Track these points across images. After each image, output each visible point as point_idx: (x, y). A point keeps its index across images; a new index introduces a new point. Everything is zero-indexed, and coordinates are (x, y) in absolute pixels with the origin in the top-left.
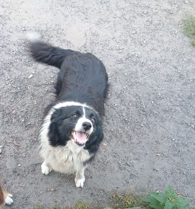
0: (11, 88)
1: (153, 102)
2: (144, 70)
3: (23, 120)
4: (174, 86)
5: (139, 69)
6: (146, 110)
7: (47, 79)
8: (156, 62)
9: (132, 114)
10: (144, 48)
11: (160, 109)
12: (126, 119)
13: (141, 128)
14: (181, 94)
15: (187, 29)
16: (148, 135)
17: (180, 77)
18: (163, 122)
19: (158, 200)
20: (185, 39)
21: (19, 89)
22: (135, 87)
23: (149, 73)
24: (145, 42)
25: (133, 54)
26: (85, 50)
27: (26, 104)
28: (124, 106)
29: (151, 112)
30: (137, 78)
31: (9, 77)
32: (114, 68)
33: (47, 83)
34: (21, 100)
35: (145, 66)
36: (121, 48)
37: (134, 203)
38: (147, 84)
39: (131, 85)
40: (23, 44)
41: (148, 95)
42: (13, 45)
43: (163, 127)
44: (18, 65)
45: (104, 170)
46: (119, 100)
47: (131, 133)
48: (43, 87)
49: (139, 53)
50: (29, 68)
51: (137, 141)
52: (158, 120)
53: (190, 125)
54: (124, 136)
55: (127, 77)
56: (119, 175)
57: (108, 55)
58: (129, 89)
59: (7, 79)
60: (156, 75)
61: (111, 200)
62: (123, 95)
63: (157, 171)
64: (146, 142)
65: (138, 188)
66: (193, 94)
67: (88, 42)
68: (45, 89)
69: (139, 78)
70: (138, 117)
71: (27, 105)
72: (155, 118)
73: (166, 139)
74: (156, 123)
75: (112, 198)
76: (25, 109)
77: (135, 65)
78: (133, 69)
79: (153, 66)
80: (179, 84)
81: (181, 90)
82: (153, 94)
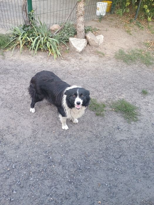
1: (84, 160)
2: (72, 139)
4: (94, 144)
5: (69, 140)
6: (81, 168)
7: (4, 168)
8: (78, 132)
11: (90, 163)
12: (70, 181)
14: (100, 148)
16: (89, 187)
17: (96, 137)
18: (96, 173)
20: (91, 112)
23: (76, 140)
25: (62, 131)
28: (65, 171)
29: (85, 168)
30: (69, 146)
33: (5, 172)
35: (72, 136)
36: (54, 129)
39: (67, 152)
41: (79, 156)
43: (97, 177)
46: (61, 166)
47: (75, 190)
48: (2, 176)
51: (82, 196)
52: (92, 173)
53: (114, 169)
55: (62, 147)
57: (46, 136)
58: (66, 156)
60: (81, 140)
62: (63, 161)
68: (4, 177)
69: (70, 146)
72: (89, 171)
73: (101, 186)
74: (91, 176)
77: (66, 137)
78: (65, 141)
79: (77, 135)
80: (97, 142)
81: (100, 146)
82: (83, 154)
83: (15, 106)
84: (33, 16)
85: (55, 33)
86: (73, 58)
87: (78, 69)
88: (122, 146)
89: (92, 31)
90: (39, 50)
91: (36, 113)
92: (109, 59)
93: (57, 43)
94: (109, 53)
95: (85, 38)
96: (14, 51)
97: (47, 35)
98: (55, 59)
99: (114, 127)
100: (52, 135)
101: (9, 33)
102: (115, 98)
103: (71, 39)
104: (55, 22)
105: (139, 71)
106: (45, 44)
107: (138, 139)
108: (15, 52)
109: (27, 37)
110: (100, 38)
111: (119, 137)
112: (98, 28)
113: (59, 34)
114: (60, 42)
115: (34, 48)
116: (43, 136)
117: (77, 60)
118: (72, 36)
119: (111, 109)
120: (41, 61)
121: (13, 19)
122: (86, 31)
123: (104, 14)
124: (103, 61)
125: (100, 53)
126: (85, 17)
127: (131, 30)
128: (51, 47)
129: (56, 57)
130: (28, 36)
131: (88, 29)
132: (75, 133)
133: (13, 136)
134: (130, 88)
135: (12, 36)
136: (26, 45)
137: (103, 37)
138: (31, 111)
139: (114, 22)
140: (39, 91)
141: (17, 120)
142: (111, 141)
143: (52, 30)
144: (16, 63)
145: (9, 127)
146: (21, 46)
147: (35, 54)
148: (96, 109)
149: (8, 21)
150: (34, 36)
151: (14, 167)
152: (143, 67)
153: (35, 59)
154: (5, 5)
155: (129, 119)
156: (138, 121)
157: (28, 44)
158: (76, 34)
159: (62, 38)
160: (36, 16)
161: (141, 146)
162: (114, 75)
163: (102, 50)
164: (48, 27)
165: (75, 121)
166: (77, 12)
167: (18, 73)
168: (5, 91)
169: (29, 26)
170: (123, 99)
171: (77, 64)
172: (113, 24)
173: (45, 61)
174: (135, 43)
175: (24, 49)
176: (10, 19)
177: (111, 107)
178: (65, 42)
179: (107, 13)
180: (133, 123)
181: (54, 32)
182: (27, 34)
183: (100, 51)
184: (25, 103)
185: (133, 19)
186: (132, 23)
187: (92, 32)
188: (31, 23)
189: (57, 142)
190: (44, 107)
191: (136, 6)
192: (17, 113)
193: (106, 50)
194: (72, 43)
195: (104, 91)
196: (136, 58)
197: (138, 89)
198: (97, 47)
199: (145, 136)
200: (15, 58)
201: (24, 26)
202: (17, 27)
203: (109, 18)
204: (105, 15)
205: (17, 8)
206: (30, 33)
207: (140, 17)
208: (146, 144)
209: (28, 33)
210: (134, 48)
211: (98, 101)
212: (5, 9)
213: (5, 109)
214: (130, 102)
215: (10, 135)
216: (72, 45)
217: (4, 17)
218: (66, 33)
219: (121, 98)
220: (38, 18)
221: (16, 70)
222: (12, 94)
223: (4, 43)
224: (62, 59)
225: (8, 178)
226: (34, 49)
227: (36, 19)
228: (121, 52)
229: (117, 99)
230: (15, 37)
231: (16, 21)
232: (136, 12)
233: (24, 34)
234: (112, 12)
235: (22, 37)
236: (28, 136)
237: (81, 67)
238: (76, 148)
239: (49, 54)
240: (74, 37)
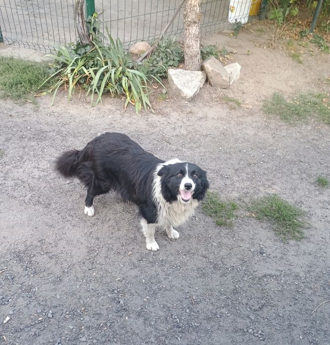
1: (188, 311)
2: (166, 269)
4: (210, 281)
5: (159, 270)
6: (182, 325)
7: (32, 317)
8: (179, 256)
11: (201, 318)
14: (222, 290)
15: (206, 207)
17: (215, 267)
18: (210, 336)
20: (207, 219)
22: (159, 295)
23: (173, 271)
25: (147, 252)
28: (150, 328)
29: (189, 325)
30: (160, 282)
33: (33, 324)
35: (166, 263)
36: (130, 248)
38: (174, 288)
39: (155, 293)
41: (179, 302)
46: (141, 320)
48: (27, 331)
50: (4, 308)
52: (202, 335)
53: (248, 331)
55: (146, 284)
57: (114, 261)
58: (151, 301)
60: (183, 272)
62: (146, 310)
66: (237, 286)
68: (31, 333)
69: (162, 281)
72: (197, 332)
74: (200, 340)
77: (153, 266)
78: (152, 271)
79: (177, 262)
80: (216, 276)
81: (221, 285)
82: (186, 298)
83: (56, 203)
84: (96, 25)
85: (141, 59)
86: (174, 110)
87: (184, 132)
88: (267, 287)
89: (215, 55)
90: (107, 93)
91: (95, 217)
92: (251, 113)
93: (142, 80)
94: (250, 102)
95: (202, 69)
96: (56, 95)
97: (122, 64)
98: (137, 112)
99: (252, 250)
100: (126, 259)
101: (47, 59)
102: (257, 191)
103: (172, 72)
104: (140, 37)
105: (313, 139)
106: (119, 81)
107: (302, 274)
108: (59, 98)
109: (83, 68)
110: (234, 70)
111: (261, 268)
112: (229, 49)
113: (148, 62)
114: (149, 78)
115: (97, 90)
116: (108, 260)
117: (183, 115)
118: (174, 66)
119: (248, 214)
120: (110, 117)
121: (56, 32)
122: (204, 56)
123: (244, 21)
124: (238, 117)
125: (231, 101)
126: (205, 25)
127: (302, 52)
128: (130, 88)
129: (140, 109)
130: (84, 65)
131: (208, 50)
132: (173, 258)
133: (51, 258)
134: (292, 173)
135: (54, 65)
136: (80, 84)
137: (240, 66)
138: (86, 213)
139: (266, 37)
140: (102, 175)
141: (59, 229)
142: (244, 277)
143: (133, 54)
144: (61, 120)
145: (44, 241)
146: (71, 85)
147: (97, 102)
148: (216, 212)
149: (46, 35)
150: (96, 65)
151: (50, 315)
152: (323, 131)
153: (98, 112)
154: (42, 4)
155: (284, 234)
156: (303, 240)
157: (85, 82)
158: (182, 61)
159: (153, 70)
160: (101, 26)
161: (307, 289)
162: (259, 145)
163: (236, 94)
164: (127, 48)
165: (172, 235)
166: (185, 16)
167: (64, 140)
168: (36, 173)
169: (87, 45)
170: (275, 195)
171: (183, 122)
172: (263, 41)
173: (117, 115)
174: (308, 80)
175: (76, 91)
176: (51, 33)
177: (248, 210)
178: (160, 77)
179: (251, 17)
180: (292, 242)
181: (138, 58)
182: (83, 61)
183: (232, 96)
184: (76, 196)
185: (307, 30)
186: (305, 38)
187: (217, 58)
188: (91, 38)
189: (134, 272)
190: (113, 206)
191: (314, 2)
192: (59, 216)
193: (244, 96)
194: (172, 81)
195: (235, 178)
196: (310, 112)
197: (310, 176)
198: (226, 87)
199: (318, 270)
200: (59, 109)
201: (78, 45)
202: (64, 48)
203: (255, 27)
204: (248, 23)
205: (65, 10)
206: (90, 60)
207: (323, 25)
208: (318, 285)
209: (85, 59)
210: (304, 90)
211: (223, 198)
212: (42, 11)
213: (37, 207)
214: (290, 201)
215: (45, 256)
216: (174, 85)
217: (39, 28)
218: (162, 59)
219: (271, 192)
220: (105, 30)
221: (59, 133)
222: (51, 179)
223: (38, 80)
224: (151, 112)
225: (39, 335)
226: (96, 93)
227: (101, 31)
228: (277, 99)
229: (261, 195)
230: (59, 67)
231: (62, 37)
232: (315, 14)
233: (76, 61)
234: (263, 16)
235: (73, 67)
236: (79, 261)
237: (189, 128)
238: (172, 287)
239: (127, 102)
240: (178, 67)
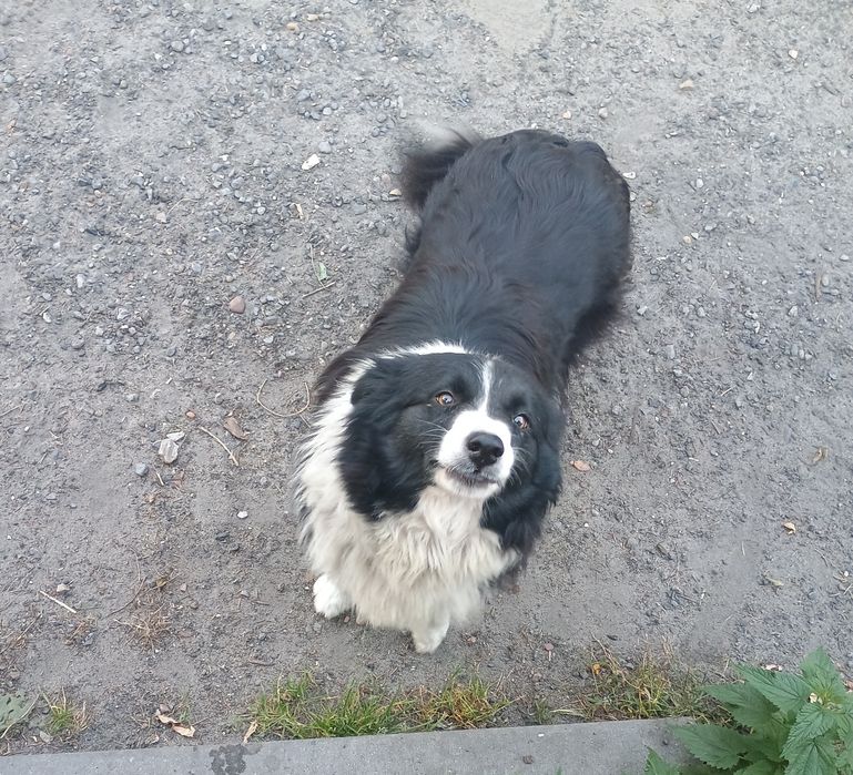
0: (230, 203)
1: (794, 310)
2: (775, 170)
3: (269, 340)
5: (755, 167)
6: (763, 341)
7: (376, 179)
8: (829, 145)
9: (704, 353)
10: (786, 79)
11: (822, 339)
12: (679, 372)
13: (734, 412)
16: (759, 442)
18: (827, 395)
19: (770, 697)
21: (261, 210)
22: (729, 241)
23: (795, 185)
24: (794, 54)
25: (740, 99)
26: (541, 69)
27: (283, 275)
28: (674, 317)
29: (783, 350)
30: (744, 203)
31: (225, 157)
32: (654, 152)
33: (376, 198)
34: (266, 256)
35: (782, 154)
36: (692, 70)
37: (670, 702)
38: (780, 234)
39: (720, 231)
40: (291, 25)
41: (778, 278)
42: (251, 27)
43: (825, 418)
44: (263, 112)
45: (567, 565)
46: (658, 289)
47: (689, 427)
48: (357, 211)
49: (765, 99)
50: (306, 126)
51: (710, 465)
52: (807, 388)
54: (662, 437)
55: (702, 195)
56: (626, 592)
57: (633, 96)
58: (704, 249)
59: (216, 166)
60: (822, 196)
61: (582, 683)
62: (678, 269)
63: (775, 588)
64: (747, 470)
65: (693, 645)
67: (559, 33)
68: (365, 222)
69: (751, 203)
70: (725, 369)
71: (290, 278)
72: (797, 375)
73: (829, 465)
74: (797, 398)
75: (585, 675)
76: (280, 295)
77: (741, 147)
78: (732, 164)
79: (817, 160)
82: (803, 275)
225: (385, 234)
238: (774, 228)
